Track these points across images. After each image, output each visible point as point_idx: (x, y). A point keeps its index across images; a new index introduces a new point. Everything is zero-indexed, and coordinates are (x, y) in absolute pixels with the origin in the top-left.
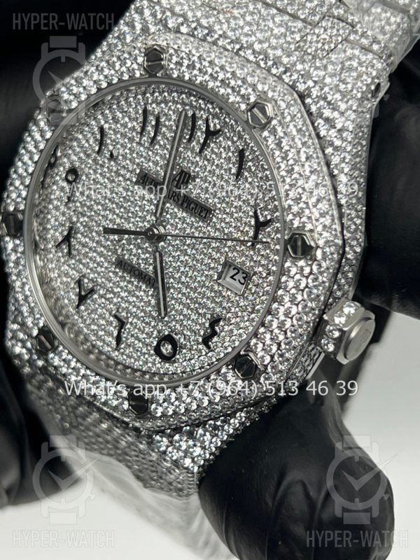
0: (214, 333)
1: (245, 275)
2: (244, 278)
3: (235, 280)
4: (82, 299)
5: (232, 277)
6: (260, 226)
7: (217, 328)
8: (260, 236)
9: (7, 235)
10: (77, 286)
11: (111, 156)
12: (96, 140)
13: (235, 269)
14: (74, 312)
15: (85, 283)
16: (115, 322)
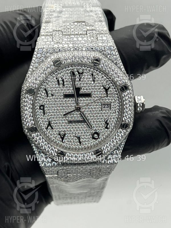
0: (108, 124)
2: (108, 106)
4: (63, 139)
5: (104, 108)
6: (106, 90)
7: (108, 122)
8: (108, 93)
9: (32, 134)
10: (59, 136)
11: (52, 95)
12: (44, 93)
13: (104, 105)
14: (62, 143)
15: (61, 133)
16: (76, 138)
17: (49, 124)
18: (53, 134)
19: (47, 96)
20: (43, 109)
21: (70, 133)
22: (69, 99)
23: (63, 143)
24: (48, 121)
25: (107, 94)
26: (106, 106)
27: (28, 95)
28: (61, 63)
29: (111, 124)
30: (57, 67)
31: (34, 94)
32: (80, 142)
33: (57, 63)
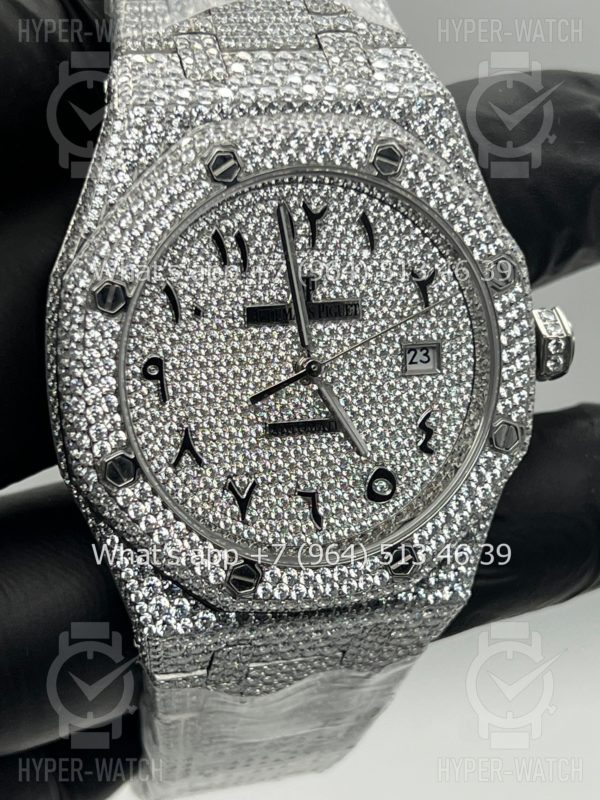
0: (429, 433)
1: (425, 351)
2: (426, 355)
3: (416, 363)
4: (244, 505)
6: (423, 287)
7: (428, 426)
8: (430, 297)
9: (119, 488)
10: (230, 495)
11: (198, 313)
12: (163, 307)
13: (411, 350)
14: (241, 526)
15: (237, 484)
16: (300, 500)
17: (187, 446)
18: (202, 488)
19: (177, 318)
20: (160, 376)
21: (274, 479)
22: (268, 330)
23: (245, 522)
24: (178, 431)
25: (427, 304)
26: (420, 355)
27: (99, 314)
28: (242, 164)
29: (445, 434)
30: (225, 183)
31: (125, 309)
32: (317, 519)
33: (224, 169)
